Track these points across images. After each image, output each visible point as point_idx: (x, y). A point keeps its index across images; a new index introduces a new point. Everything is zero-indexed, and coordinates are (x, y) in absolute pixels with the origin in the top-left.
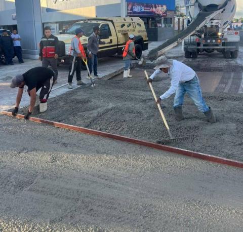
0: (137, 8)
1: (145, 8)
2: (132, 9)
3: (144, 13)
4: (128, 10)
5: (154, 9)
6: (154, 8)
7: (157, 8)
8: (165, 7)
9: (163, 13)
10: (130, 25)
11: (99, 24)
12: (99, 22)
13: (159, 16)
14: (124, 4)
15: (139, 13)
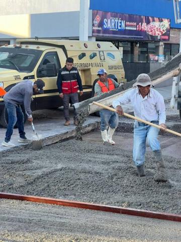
0: (111, 23)
1: (128, 23)
2: (101, 24)
3: (124, 32)
4: (93, 25)
5: (144, 26)
6: (144, 24)
7: (152, 24)
8: (166, 23)
9: (163, 35)
10: (95, 55)
11: (42, 52)
12: (42, 48)
13: (154, 39)
14: (87, 13)
15: (114, 32)
